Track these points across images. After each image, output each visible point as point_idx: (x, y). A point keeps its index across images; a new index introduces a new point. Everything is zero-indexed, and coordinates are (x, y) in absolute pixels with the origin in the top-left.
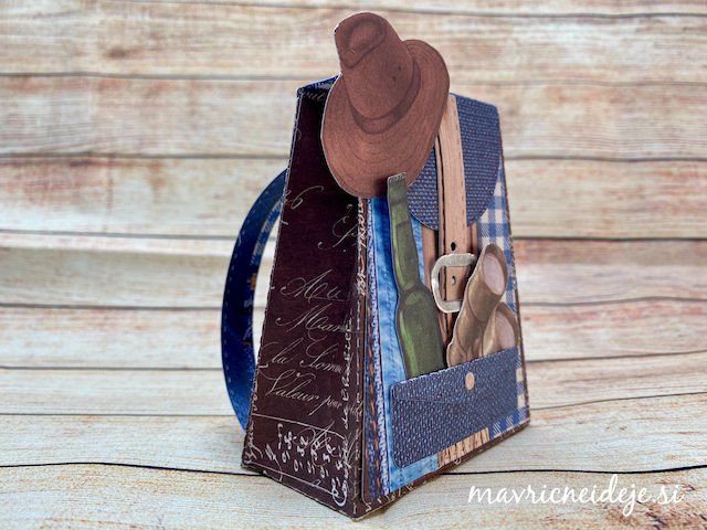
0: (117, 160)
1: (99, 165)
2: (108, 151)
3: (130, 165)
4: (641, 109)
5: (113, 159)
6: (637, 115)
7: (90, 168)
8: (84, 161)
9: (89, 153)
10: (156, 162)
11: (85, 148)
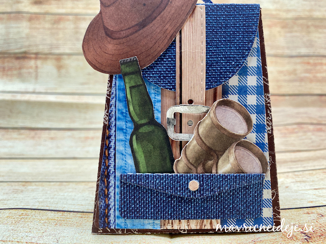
0: (39, 56)
1: (30, 58)
2: (35, 51)
3: (46, 59)
4: (296, 31)
5: (37, 56)
6: (294, 34)
7: (26, 60)
8: (23, 56)
9: (25, 53)
10: (59, 57)
11: (23, 50)
